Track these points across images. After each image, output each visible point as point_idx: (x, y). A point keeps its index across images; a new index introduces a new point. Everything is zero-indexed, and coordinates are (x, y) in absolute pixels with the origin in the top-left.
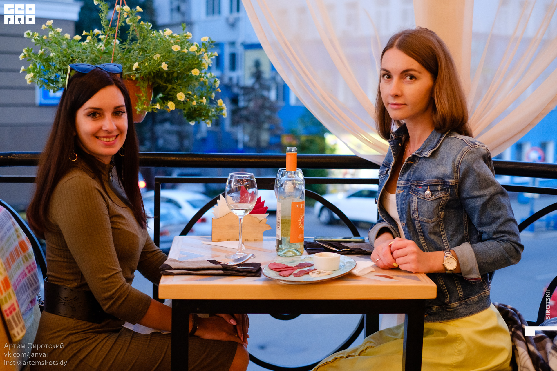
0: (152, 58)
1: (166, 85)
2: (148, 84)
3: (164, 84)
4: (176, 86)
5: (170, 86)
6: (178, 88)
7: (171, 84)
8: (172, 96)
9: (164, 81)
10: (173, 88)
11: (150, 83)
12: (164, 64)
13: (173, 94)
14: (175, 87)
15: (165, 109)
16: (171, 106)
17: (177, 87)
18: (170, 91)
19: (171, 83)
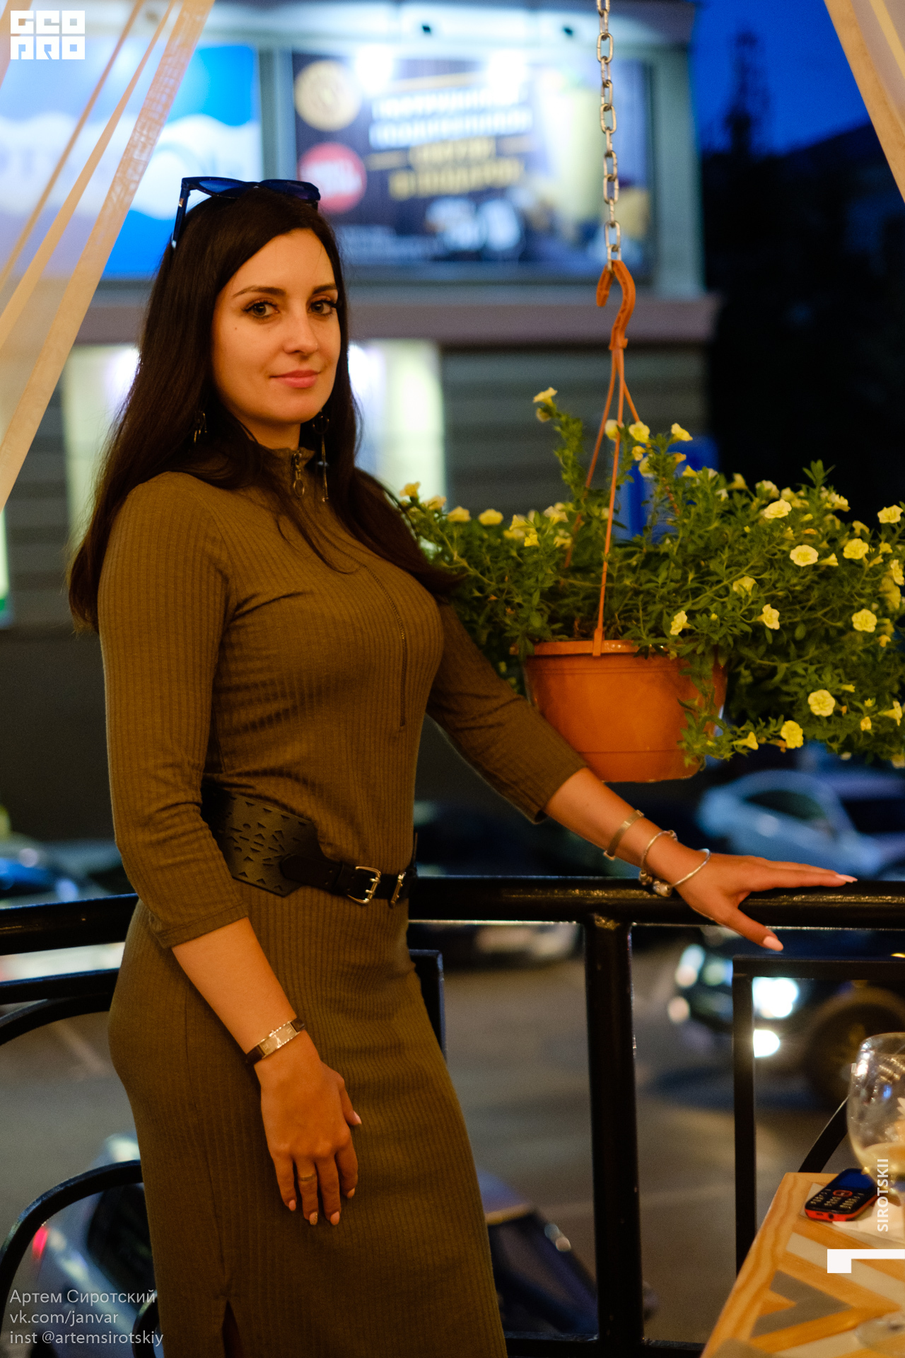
0: (727, 589)
1: (772, 664)
2: (716, 664)
3: (766, 662)
4: (805, 665)
5: (785, 665)
6: (809, 671)
7: (788, 661)
8: (792, 696)
9: (762, 649)
10: (795, 674)
11: (722, 662)
12: (767, 609)
13: (796, 693)
14: (801, 671)
15: (772, 742)
16: (792, 734)
17: (806, 670)
18: (785, 681)
19: (786, 657)
